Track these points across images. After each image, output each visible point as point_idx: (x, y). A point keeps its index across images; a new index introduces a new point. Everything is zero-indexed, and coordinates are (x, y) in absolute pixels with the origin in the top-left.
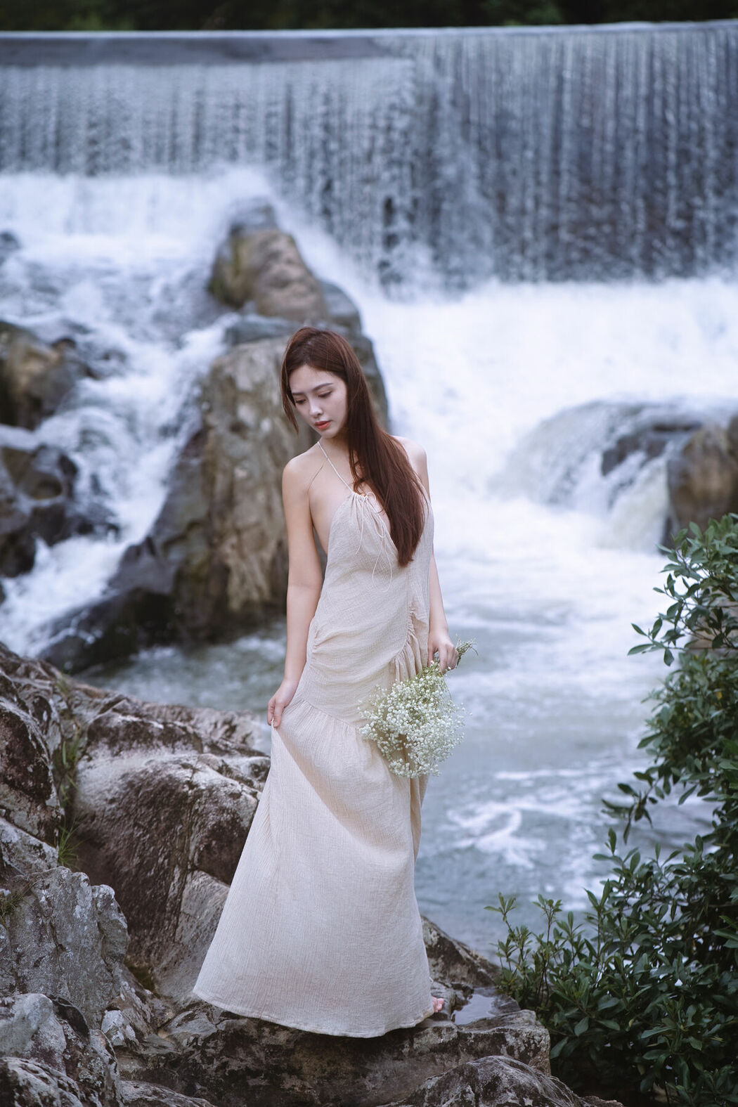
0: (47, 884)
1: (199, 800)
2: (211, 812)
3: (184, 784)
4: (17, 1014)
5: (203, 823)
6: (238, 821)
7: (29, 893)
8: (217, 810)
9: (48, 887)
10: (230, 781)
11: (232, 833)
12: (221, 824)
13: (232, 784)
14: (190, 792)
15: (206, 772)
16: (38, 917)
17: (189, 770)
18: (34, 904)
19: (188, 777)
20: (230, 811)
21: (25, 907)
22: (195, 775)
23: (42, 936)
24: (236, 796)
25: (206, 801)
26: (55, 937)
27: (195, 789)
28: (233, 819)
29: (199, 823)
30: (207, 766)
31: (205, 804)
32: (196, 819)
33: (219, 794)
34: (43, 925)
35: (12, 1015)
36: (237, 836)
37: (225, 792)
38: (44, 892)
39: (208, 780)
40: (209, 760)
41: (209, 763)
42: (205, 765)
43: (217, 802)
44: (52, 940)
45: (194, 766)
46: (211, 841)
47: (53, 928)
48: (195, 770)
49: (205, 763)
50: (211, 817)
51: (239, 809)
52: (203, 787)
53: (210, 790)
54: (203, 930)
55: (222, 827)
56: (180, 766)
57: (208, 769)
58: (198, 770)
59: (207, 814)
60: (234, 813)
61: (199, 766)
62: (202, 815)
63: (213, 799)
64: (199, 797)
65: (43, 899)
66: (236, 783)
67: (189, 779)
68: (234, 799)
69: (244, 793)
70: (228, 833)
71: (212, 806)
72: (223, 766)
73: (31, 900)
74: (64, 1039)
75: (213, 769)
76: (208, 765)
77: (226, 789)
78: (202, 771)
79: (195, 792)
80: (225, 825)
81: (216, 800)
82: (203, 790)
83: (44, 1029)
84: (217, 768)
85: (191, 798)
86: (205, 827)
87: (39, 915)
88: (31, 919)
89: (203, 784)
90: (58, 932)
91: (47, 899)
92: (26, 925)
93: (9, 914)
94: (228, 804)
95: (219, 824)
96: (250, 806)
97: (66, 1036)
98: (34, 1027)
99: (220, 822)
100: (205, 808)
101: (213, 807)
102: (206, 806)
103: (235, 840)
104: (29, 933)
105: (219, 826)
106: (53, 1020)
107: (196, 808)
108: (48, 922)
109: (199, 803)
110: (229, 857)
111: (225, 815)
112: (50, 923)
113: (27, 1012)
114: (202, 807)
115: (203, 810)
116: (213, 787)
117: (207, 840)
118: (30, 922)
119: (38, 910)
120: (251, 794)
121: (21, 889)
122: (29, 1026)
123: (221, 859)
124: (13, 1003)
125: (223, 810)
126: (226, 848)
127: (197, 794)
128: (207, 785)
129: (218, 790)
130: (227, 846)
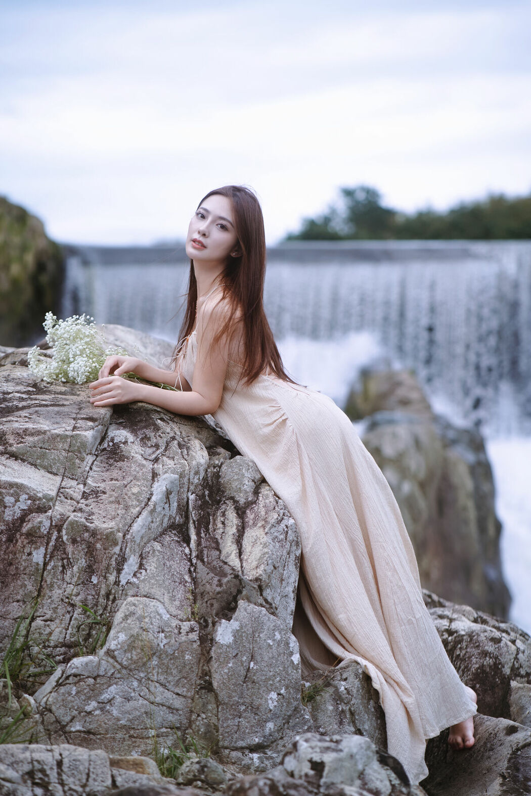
0: (345, 677)
1: (459, 646)
2: (473, 655)
3: (443, 632)
4: (346, 750)
5: (466, 667)
6: (500, 666)
7: (328, 685)
8: (479, 654)
9: (346, 679)
10: (488, 628)
11: (494, 679)
12: (484, 669)
13: (491, 631)
14: (450, 638)
15: (462, 621)
16: (338, 704)
17: (446, 620)
18: (334, 692)
19: (446, 625)
20: (492, 655)
21: (327, 695)
22: (453, 624)
23: (342, 720)
24: (497, 641)
25: (467, 646)
26: (353, 722)
27: (455, 635)
28: (495, 664)
29: (462, 667)
30: (463, 617)
31: (466, 648)
32: (459, 663)
33: (480, 639)
34: (343, 711)
35: (341, 751)
36: (499, 682)
37: (486, 636)
38: (343, 683)
39: (466, 627)
40: (464, 611)
41: (465, 613)
42: (460, 615)
43: (478, 646)
44: (351, 724)
45: (450, 616)
46: (475, 684)
47: (352, 714)
48: (451, 620)
49: (460, 613)
50: (474, 660)
51: (501, 655)
52: (463, 633)
53: (471, 635)
54: (476, 751)
55: (485, 671)
56: (437, 617)
57: (464, 618)
58: (454, 619)
59: (470, 657)
60: (496, 658)
61: (455, 616)
62: (465, 659)
63: (473, 644)
64: (460, 642)
65: (342, 688)
66: (494, 630)
67: (447, 628)
68: (495, 644)
69: (503, 639)
70: (491, 679)
71: (474, 650)
72: (477, 617)
73: (331, 690)
74: (388, 783)
75: (469, 620)
76: (464, 615)
77: (486, 634)
78: (459, 621)
79: (455, 637)
80: (488, 670)
81: (478, 644)
82: (464, 635)
83: (368, 771)
84: (472, 619)
85: (452, 644)
86: (469, 670)
87: (339, 702)
88: (332, 706)
89: (462, 630)
90: (357, 717)
91: (346, 689)
92: (327, 709)
93: (310, 701)
94: (490, 647)
95: (482, 667)
96: (510, 652)
97: (390, 781)
98: (360, 767)
99: (483, 665)
100: (467, 652)
101: (476, 652)
102: (468, 650)
103: (498, 686)
104: (330, 717)
105: (483, 670)
106: (376, 765)
107: (458, 654)
108: (348, 708)
109: (461, 648)
110: (493, 700)
111: (488, 659)
112: (350, 709)
113: (355, 750)
114: (464, 652)
115: (465, 654)
116: (472, 632)
117: (471, 682)
118: (331, 708)
119: (338, 698)
120: (510, 641)
121: (320, 682)
122: (356, 764)
123: (485, 700)
124: (341, 740)
125: (485, 654)
126: (490, 692)
127: (457, 639)
128: (467, 631)
129: (478, 635)
130: (490, 690)
